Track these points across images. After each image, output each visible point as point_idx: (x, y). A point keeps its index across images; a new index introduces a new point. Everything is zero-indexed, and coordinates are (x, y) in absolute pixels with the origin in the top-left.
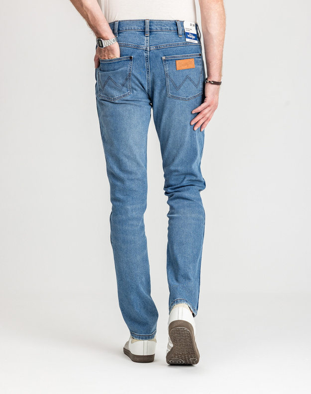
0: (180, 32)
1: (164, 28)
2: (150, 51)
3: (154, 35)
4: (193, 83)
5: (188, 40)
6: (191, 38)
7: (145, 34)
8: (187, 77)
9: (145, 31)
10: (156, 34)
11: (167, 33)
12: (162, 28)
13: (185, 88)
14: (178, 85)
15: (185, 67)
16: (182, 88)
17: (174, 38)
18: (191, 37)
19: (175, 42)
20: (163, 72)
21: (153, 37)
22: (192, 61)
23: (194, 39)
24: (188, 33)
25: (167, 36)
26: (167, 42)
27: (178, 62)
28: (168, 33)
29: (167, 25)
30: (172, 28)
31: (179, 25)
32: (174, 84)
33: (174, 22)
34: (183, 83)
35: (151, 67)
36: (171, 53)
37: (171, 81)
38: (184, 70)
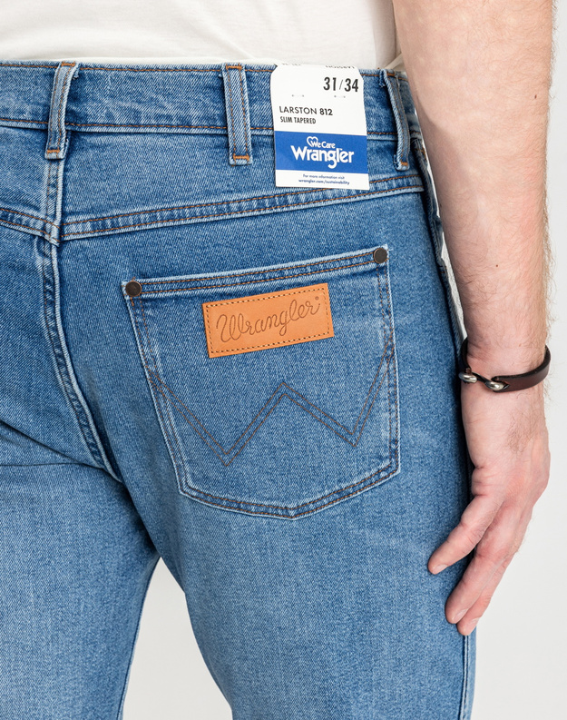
0: (241, 133)
1: (153, 111)
2: (62, 243)
3: (91, 153)
4: (326, 418)
5: (287, 178)
6: (322, 166)
7: (44, 148)
8: (281, 393)
9: (45, 131)
10: (103, 147)
11: (161, 141)
12: (137, 114)
13: (273, 450)
14: (226, 435)
15: (270, 338)
16: (252, 450)
17: (202, 173)
18: (317, 156)
19: (208, 193)
20: (133, 364)
21: (86, 167)
22: (318, 296)
23: (342, 168)
24: (300, 140)
25: (163, 158)
26: (160, 196)
27: (214, 311)
28: (170, 142)
29: (167, 95)
30: (194, 113)
31: (237, 93)
32: (205, 435)
33: (209, 79)
34: (256, 424)
35: (73, 335)
36: (177, 259)
37: (182, 414)
38: (258, 355)
